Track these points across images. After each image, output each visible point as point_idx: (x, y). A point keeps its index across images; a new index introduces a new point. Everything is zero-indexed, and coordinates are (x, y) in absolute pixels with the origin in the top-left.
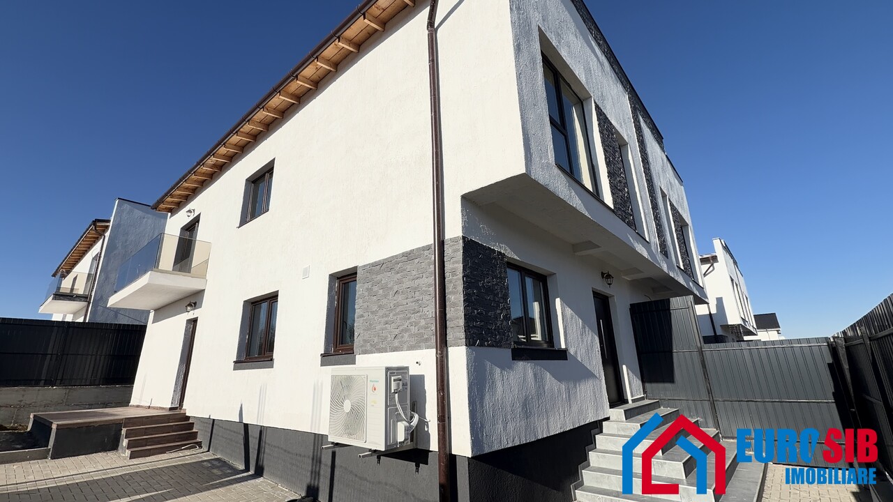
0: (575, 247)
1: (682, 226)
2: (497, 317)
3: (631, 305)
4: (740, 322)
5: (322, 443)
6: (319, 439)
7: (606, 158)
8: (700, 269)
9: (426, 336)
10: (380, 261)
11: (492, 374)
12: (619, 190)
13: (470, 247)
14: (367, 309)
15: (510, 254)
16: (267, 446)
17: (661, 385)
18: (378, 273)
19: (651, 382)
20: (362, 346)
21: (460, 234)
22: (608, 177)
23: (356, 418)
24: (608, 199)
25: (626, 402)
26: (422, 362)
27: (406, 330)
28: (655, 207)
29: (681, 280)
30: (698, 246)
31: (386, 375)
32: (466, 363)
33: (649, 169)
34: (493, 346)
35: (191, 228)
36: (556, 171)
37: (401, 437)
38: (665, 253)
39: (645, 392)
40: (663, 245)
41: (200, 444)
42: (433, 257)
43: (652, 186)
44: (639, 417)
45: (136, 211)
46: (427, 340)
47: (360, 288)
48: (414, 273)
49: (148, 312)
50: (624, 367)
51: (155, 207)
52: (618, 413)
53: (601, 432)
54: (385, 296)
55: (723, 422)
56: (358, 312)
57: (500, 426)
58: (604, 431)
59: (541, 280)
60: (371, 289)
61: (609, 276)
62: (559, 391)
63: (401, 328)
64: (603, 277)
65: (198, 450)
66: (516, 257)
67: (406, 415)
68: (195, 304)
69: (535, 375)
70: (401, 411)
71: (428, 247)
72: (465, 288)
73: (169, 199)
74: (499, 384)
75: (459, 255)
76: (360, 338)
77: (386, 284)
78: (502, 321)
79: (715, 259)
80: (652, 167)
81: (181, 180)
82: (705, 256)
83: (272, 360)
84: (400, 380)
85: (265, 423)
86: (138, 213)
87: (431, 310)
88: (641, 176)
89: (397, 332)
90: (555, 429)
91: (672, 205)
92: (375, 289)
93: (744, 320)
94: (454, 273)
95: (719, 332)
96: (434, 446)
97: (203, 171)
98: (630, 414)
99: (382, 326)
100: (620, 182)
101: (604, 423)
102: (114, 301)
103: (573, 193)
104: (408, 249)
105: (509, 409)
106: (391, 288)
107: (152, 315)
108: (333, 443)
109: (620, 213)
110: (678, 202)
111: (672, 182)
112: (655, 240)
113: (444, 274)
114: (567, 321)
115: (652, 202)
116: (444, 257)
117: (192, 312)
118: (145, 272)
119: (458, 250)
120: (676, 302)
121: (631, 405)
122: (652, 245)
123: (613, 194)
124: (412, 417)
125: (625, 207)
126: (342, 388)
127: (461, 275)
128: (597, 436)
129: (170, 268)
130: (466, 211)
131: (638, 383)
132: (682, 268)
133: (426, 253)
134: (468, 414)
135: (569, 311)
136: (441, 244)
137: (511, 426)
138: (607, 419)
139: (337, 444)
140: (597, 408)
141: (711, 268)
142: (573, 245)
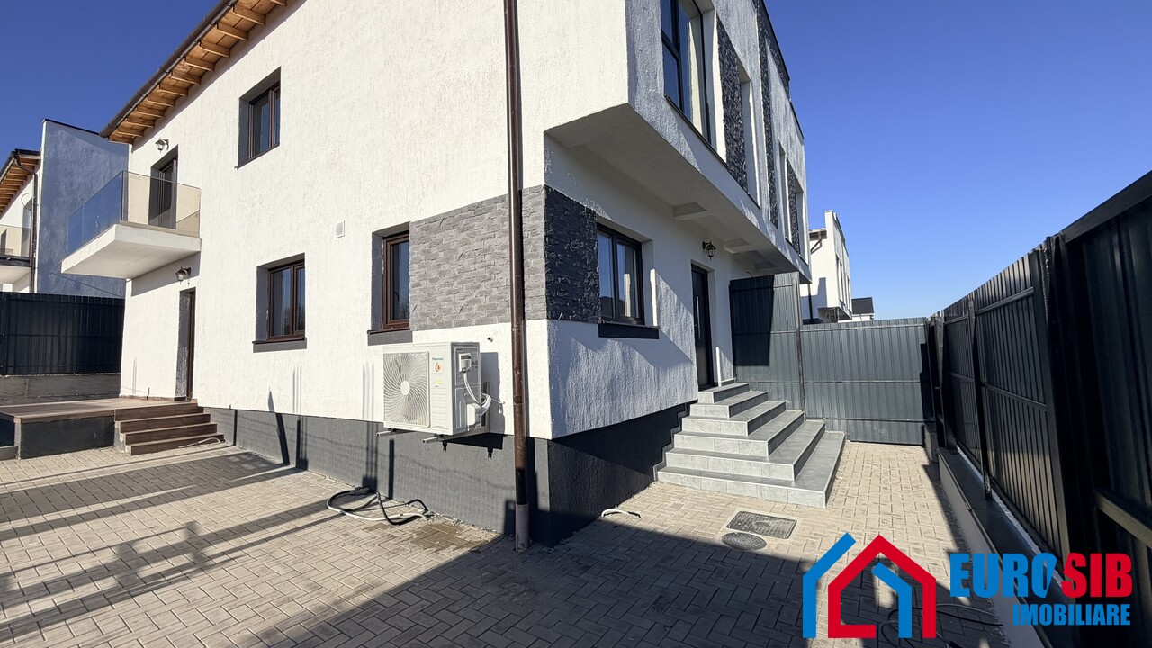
0: (677, 210)
1: (796, 192)
2: (583, 288)
3: (731, 281)
4: (837, 304)
5: (377, 429)
6: (373, 427)
7: (723, 96)
8: (808, 244)
9: (499, 308)
10: (439, 216)
11: (577, 352)
12: (735, 140)
13: (554, 200)
14: (424, 277)
15: (602, 213)
16: (308, 437)
17: (753, 368)
18: (437, 231)
19: (743, 365)
20: (419, 321)
21: (542, 182)
22: (724, 121)
23: (418, 402)
24: (722, 151)
25: (716, 385)
26: (495, 338)
27: (475, 301)
28: (771, 166)
29: (789, 257)
30: (809, 218)
31: (452, 352)
32: (547, 338)
33: (770, 118)
34: (578, 320)
35: (167, 166)
36: (665, 106)
37: (471, 419)
38: (775, 222)
39: (735, 375)
40: (774, 213)
41: (221, 438)
42: (507, 211)
43: (771, 139)
44: (728, 400)
45: (78, 140)
46: (500, 312)
47: (415, 250)
48: (484, 231)
49: (124, 282)
50: (717, 349)
51: (107, 135)
52: (708, 395)
53: (688, 414)
54: (447, 260)
55: (810, 403)
56: (413, 279)
57: (583, 408)
58: (691, 414)
59: (636, 247)
60: (429, 252)
61: (711, 247)
62: (648, 373)
63: (469, 298)
64: (704, 248)
65: (220, 444)
66: (607, 217)
67: (476, 396)
68: (189, 270)
69: (623, 354)
70: (471, 393)
71: (502, 199)
72: (548, 251)
73: (126, 124)
74: (583, 363)
75: (541, 210)
76: (417, 312)
77: (448, 246)
78: (589, 292)
79: (824, 234)
80: (773, 116)
81: (140, 95)
82: (814, 231)
83: (304, 339)
84: (469, 358)
85: (305, 411)
86: (81, 143)
87: (505, 276)
88: (761, 126)
89: (463, 303)
90: (642, 410)
91: (789, 166)
92: (434, 250)
93: (842, 303)
94: (534, 233)
95: (816, 315)
96: (509, 429)
97: (173, 83)
98: (718, 397)
99: (445, 296)
100: (737, 129)
101: (692, 406)
102: (68, 264)
103: (683, 138)
104: (476, 200)
105: (594, 390)
106: (455, 251)
107: (129, 285)
108: (390, 429)
109: (732, 168)
110: (796, 163)
111: (793, 137)
112: (767, 207)
113: (521, 233)
114: (661, 294)
115: (768, 159)
116: (521, 211)
117: (185, 281)
118: (109, 226)
119: (539, 203)
120: (780, 279)
121: (720, 388)
122: (764, 211)
123: (727, 144)
124: (483, 400)
125: (738, 164)
126: (397, 370)
127: (543, 235)
128: (683, 419)
129: (147, 223)
130: (550, 153)
131: (729, 365)
132: (791, 241)
133: (499, 206)
134: (548, 395)
135: (664, 285)
136: (519, 194)
137: (595, 409)
138: (695, 402)
139: (395, 430)
140: (686, 390)
141: (819, 245)
142: (674, 207)
